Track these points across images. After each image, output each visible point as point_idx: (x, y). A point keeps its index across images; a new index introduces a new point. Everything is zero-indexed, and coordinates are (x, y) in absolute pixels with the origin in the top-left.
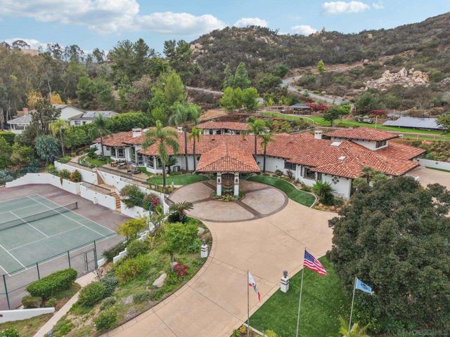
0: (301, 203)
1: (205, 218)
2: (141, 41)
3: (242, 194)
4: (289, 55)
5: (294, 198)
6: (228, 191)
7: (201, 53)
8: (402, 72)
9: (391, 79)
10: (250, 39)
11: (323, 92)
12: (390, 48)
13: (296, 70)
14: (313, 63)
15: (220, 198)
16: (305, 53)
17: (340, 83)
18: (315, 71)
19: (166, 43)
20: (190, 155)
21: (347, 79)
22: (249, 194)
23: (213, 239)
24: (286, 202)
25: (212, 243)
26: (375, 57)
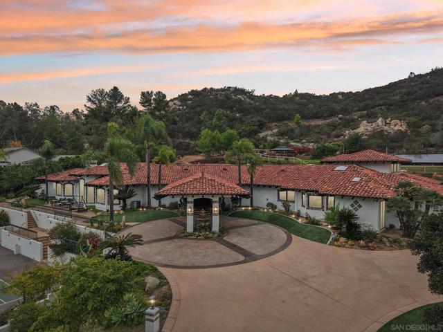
0: (312, 240)
1: (164, 263)
2: (115, 89)
3: (224, 230)
4: (266, 111)
5: (301, 232)
6: (203, 224)
7: (179, 109)
8: (380, 121)
9: (369, 128)
10: (228, 97)
11: (303, 141)
12: (362, 105)
13: (274, 124)
14: (290, 118)
15: (191, 235)
16: (281, 109)
17: (319, 133)
18: (292, 125)
19: (143, 94)
20: (154, 185)
21: (326, 129)
22: (234, 230)
23: (174, 298)
24: (289, 240)
25: (169, 305)
26: (349, 112)
